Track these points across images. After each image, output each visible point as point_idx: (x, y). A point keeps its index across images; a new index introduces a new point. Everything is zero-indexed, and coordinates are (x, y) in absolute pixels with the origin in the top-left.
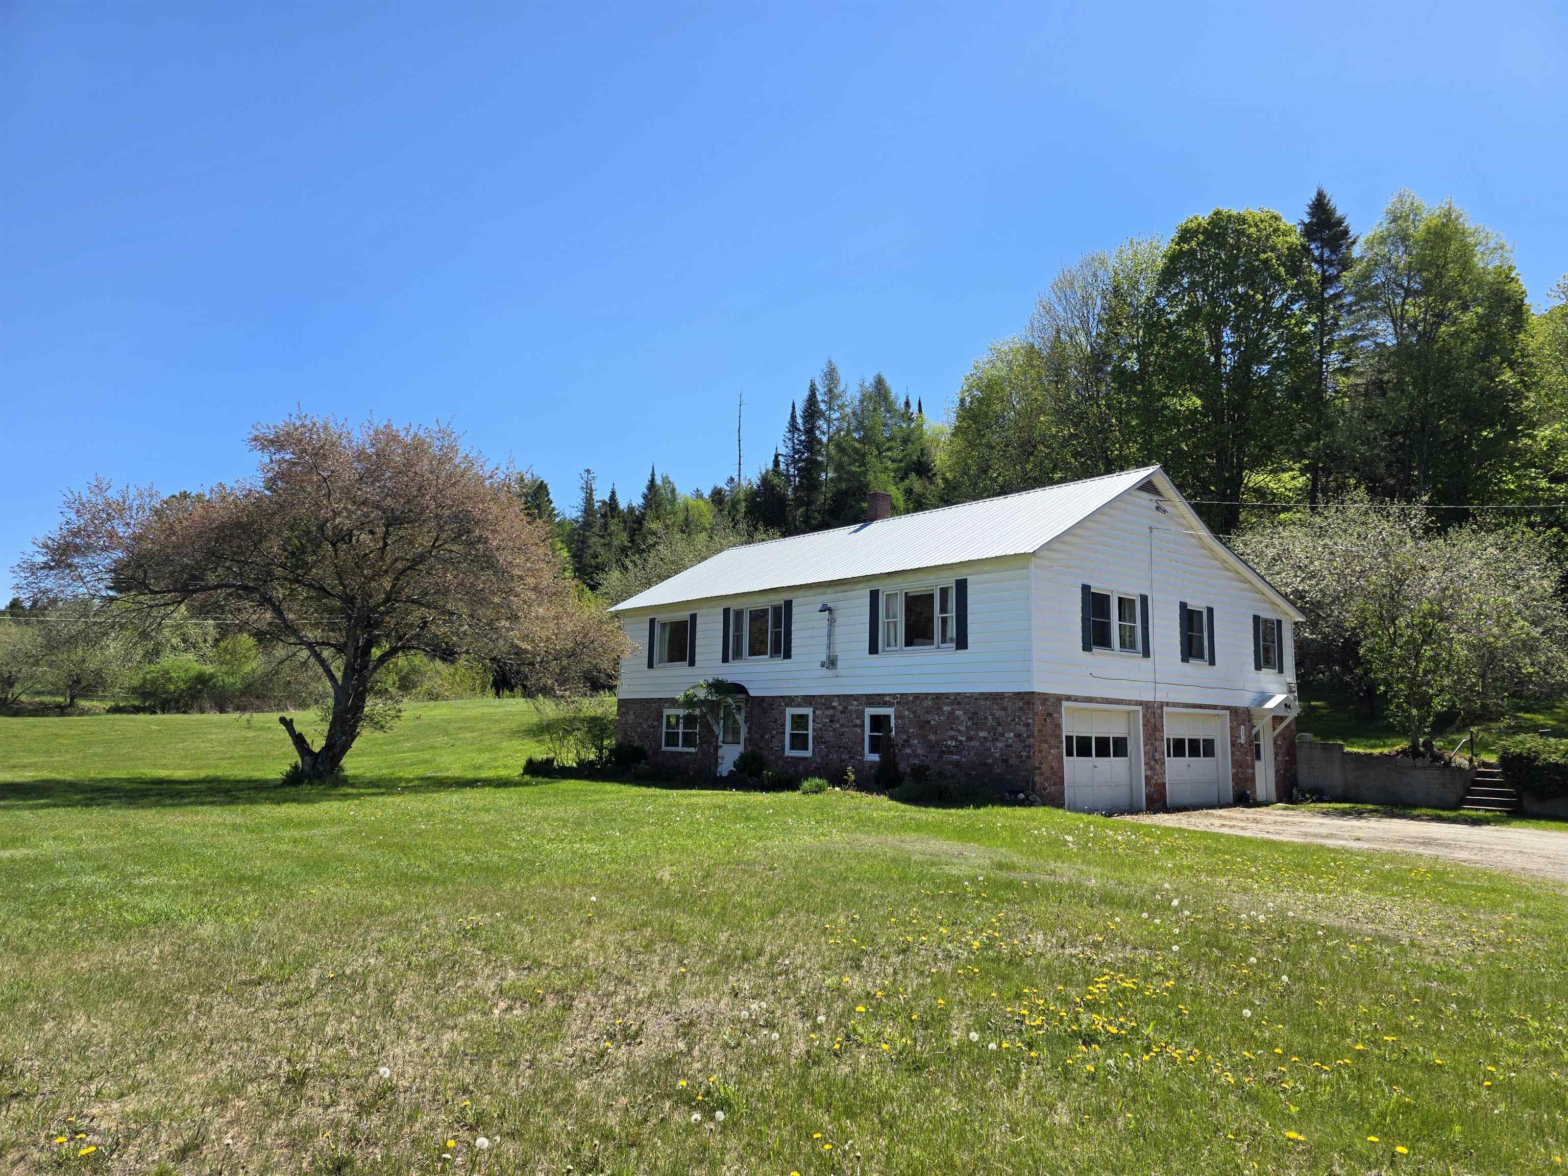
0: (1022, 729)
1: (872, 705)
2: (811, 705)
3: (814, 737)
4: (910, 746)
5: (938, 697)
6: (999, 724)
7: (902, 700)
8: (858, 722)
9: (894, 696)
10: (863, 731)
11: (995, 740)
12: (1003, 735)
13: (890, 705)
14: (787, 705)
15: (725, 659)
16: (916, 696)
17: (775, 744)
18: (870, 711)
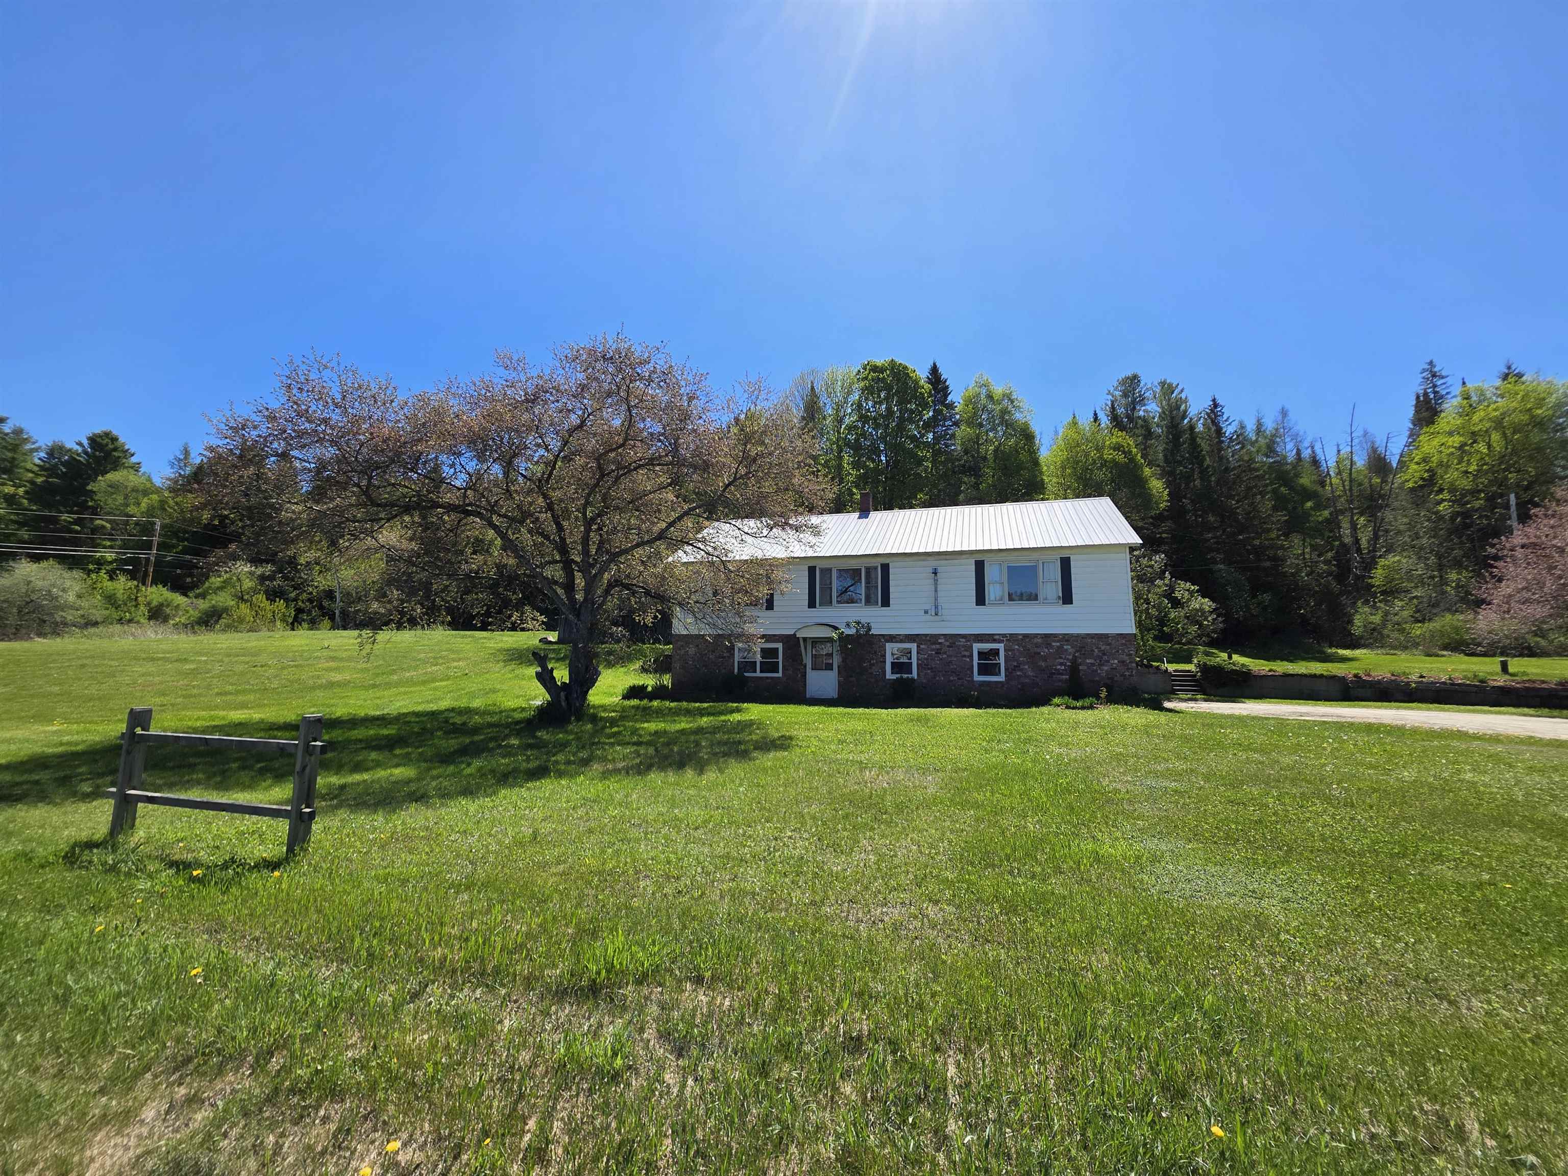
0: (1125, 658)
1: (981, 641)
2: (914, 641)
3: (918, 665)
4: (1021, 670)
5: (1046, 636)
6: (1104, 654)
7: (1010, 639)
8: (967, 653)
9: (1004, 635)
10: (972, 660)
11: (1101, 665)
12: (1108, 661)
13: (1000, 641)
14: (888, 641)
15: (812, 604)
16: (1026, 636)
17: (875, 670)
18: (977, 647)
